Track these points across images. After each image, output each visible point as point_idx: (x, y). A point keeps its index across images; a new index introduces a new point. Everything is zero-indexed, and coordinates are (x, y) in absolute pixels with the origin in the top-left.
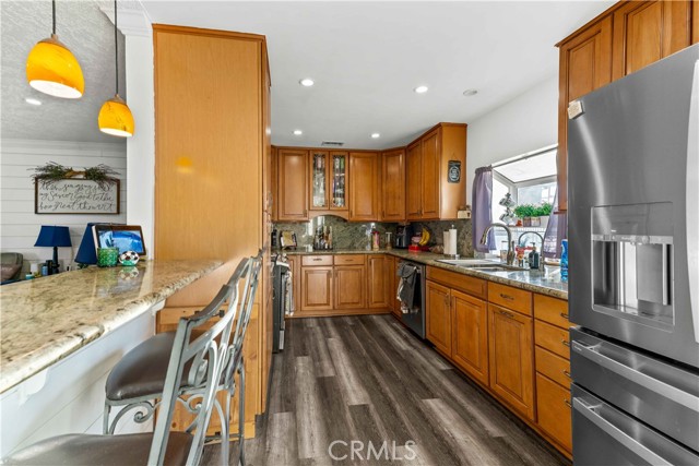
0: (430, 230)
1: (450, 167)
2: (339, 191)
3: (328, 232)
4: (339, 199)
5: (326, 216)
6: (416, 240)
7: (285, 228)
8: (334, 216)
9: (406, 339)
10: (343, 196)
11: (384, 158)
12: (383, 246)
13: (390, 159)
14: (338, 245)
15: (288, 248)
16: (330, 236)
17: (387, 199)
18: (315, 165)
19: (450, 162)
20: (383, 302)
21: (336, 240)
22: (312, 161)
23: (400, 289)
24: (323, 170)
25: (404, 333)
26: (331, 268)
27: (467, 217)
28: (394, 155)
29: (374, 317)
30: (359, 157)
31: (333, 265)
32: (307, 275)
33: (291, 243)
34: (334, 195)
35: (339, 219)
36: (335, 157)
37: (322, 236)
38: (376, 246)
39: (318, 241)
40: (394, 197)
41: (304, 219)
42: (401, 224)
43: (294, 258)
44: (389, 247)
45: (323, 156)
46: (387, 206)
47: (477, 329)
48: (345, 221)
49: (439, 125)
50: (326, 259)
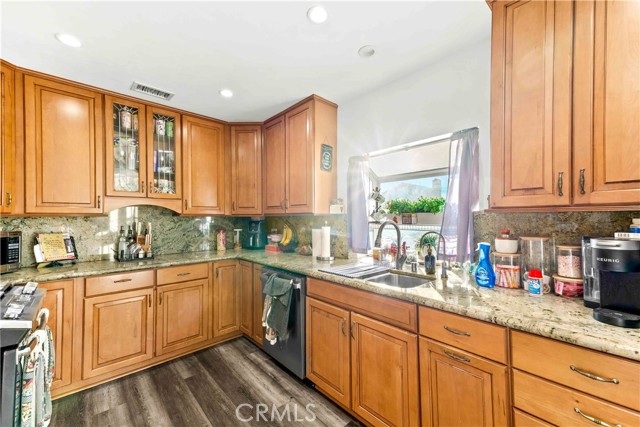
0: (291, 226)
1: (323, 151)
2: (166, 170)
3: (145, 232)
4: (165, 182)
5: (142, 208)
6: (275, 238)
7: (47, 228)
8: (156, 207)
9: (275, 381)
10: (172, 177)
11: (233, 132)
12: (230, 247)
13: (241, 136)
14: (163, 251)
15: (53, 265)
16: (149, 238)
17: (238, 186)
18: (117, 123)
19: (323, 146)
20: (234, 324)
21: (159, 242)
22: (110, 116)
23: (268, 311)
24: (133, 134)
25: (270, 369)
26: (150, 292)
27: (339, 212)
28: (247, 132)
29: (222, 349)
30: (197, 125)
31: (155, 286)
32: (97, 312)
33: (62, 254)
34: (156, 175)
35: (165, 211)
36: (156, 117)
37: (133, 238)
38: (221, 247)
39: (124, 247)
40: (248, 186)
41: (96, 211)
42: (255, 219)
43: (66, 285)
44: (238, 248)
45: (135, 111)
46: (237, 195)
47: (398, 373)
48: (175, 214)
49: (311, 98)
50: (141, 278)
